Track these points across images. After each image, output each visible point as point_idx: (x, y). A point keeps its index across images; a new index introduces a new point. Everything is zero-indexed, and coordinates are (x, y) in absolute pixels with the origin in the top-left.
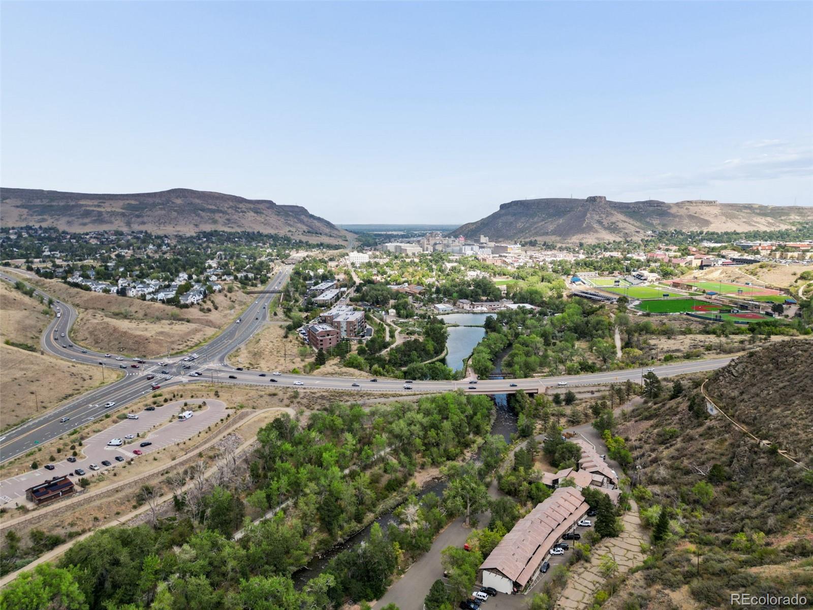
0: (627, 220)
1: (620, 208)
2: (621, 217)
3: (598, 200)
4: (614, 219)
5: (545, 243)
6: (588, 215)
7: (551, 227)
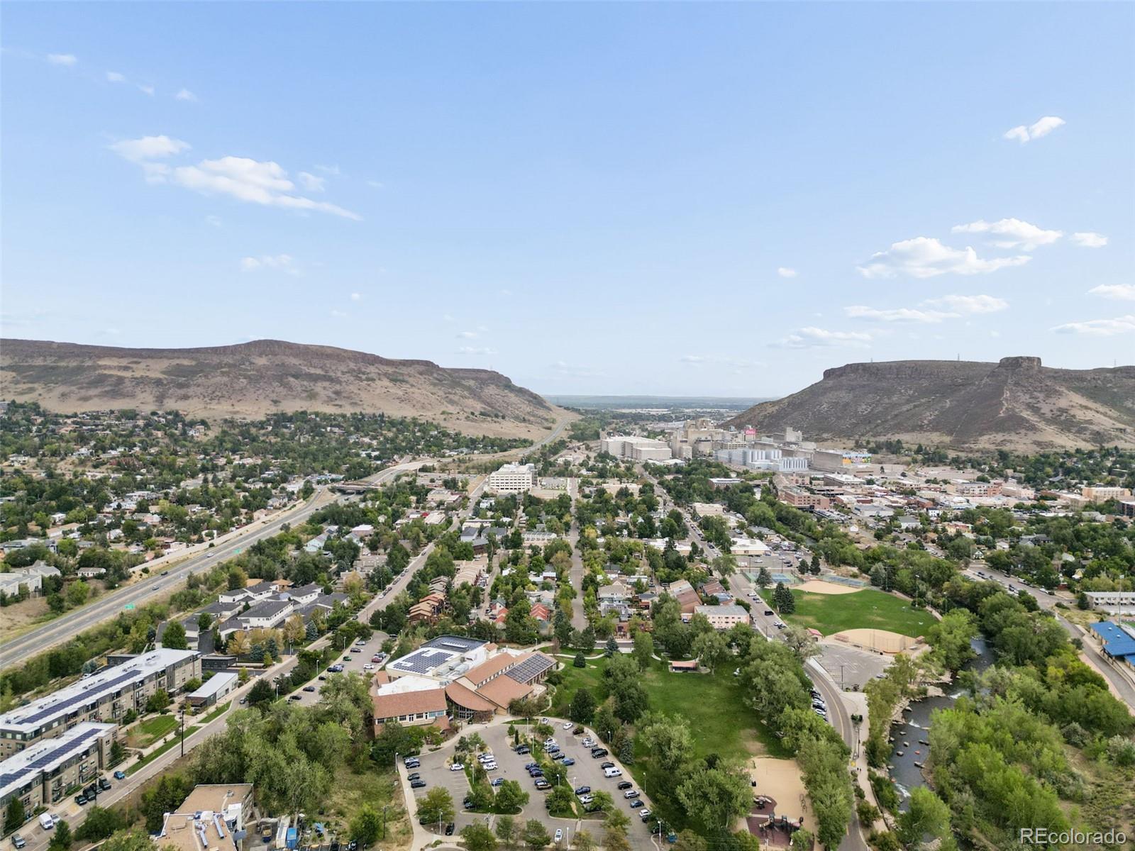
0: (1090, 404)
1: (1066, 381)
2: (1078, 399)
3: (1025, 364)
4: (1063, 403)
5: (920, 447)
6: (1007, 394)
7: (929, 416)
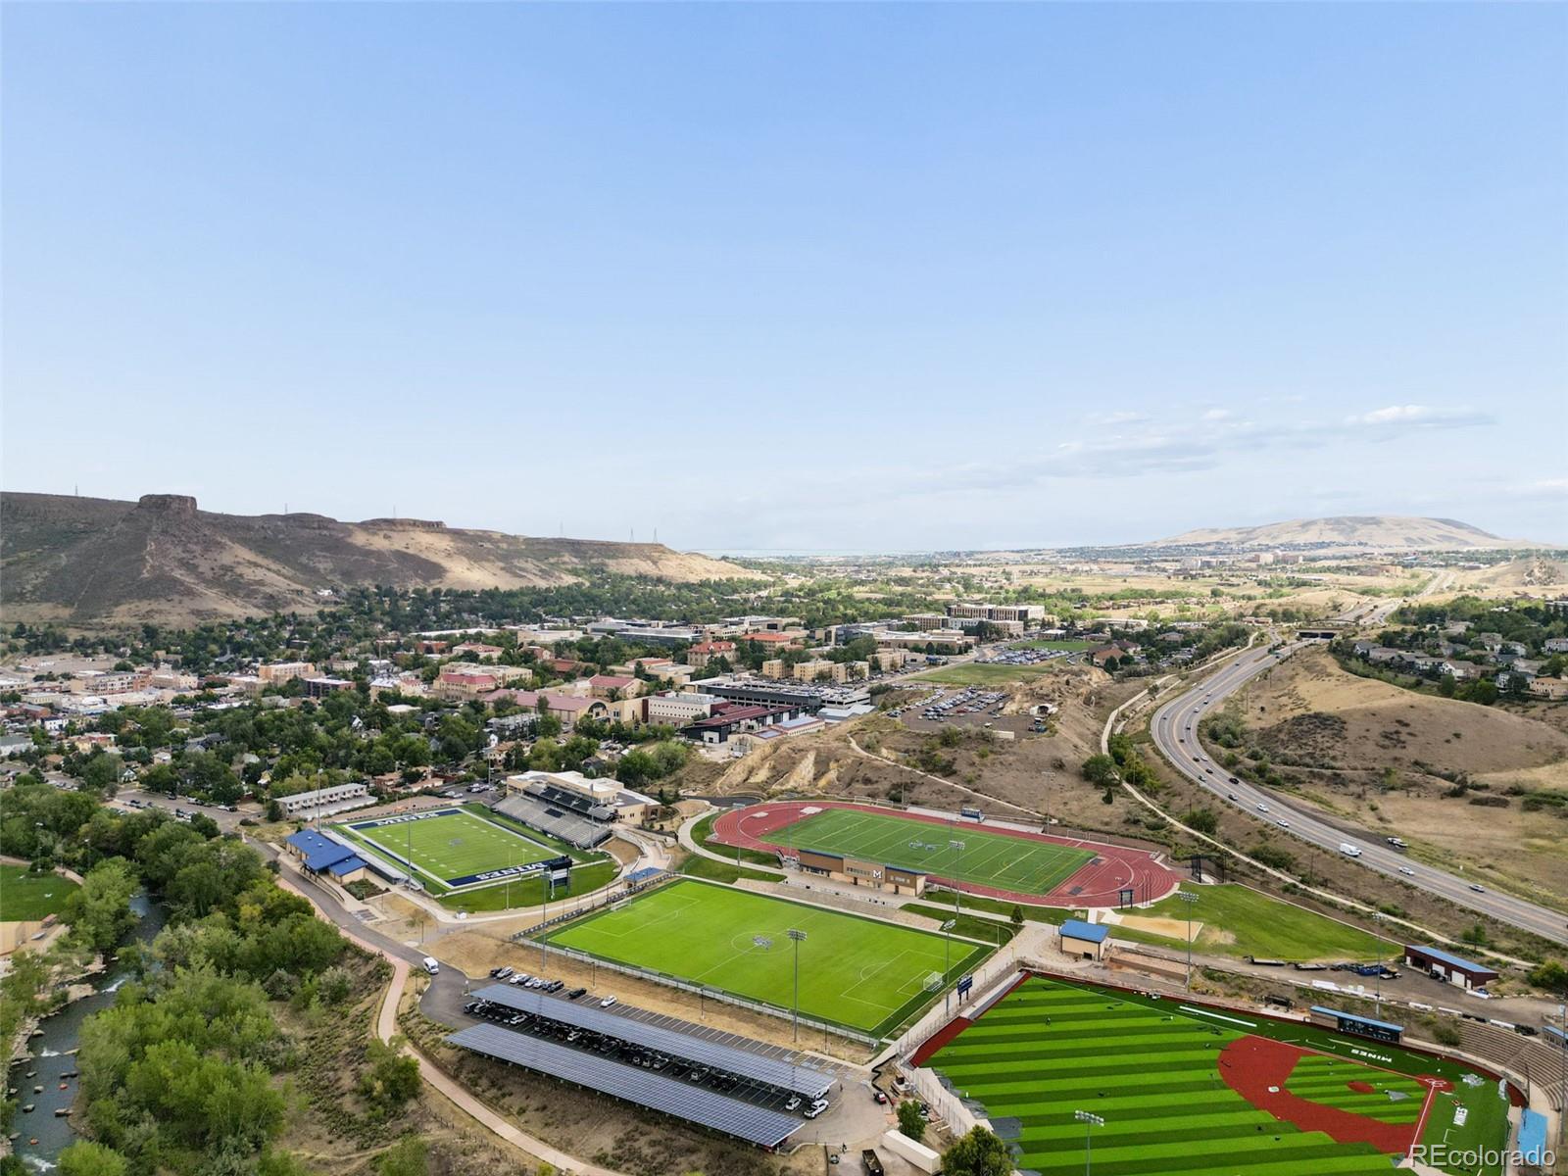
1: (228, 529)
2: (245, 554)
3: (174, 505)
5: (21, 626)
6: (152, 546)
7: (33, 579)
